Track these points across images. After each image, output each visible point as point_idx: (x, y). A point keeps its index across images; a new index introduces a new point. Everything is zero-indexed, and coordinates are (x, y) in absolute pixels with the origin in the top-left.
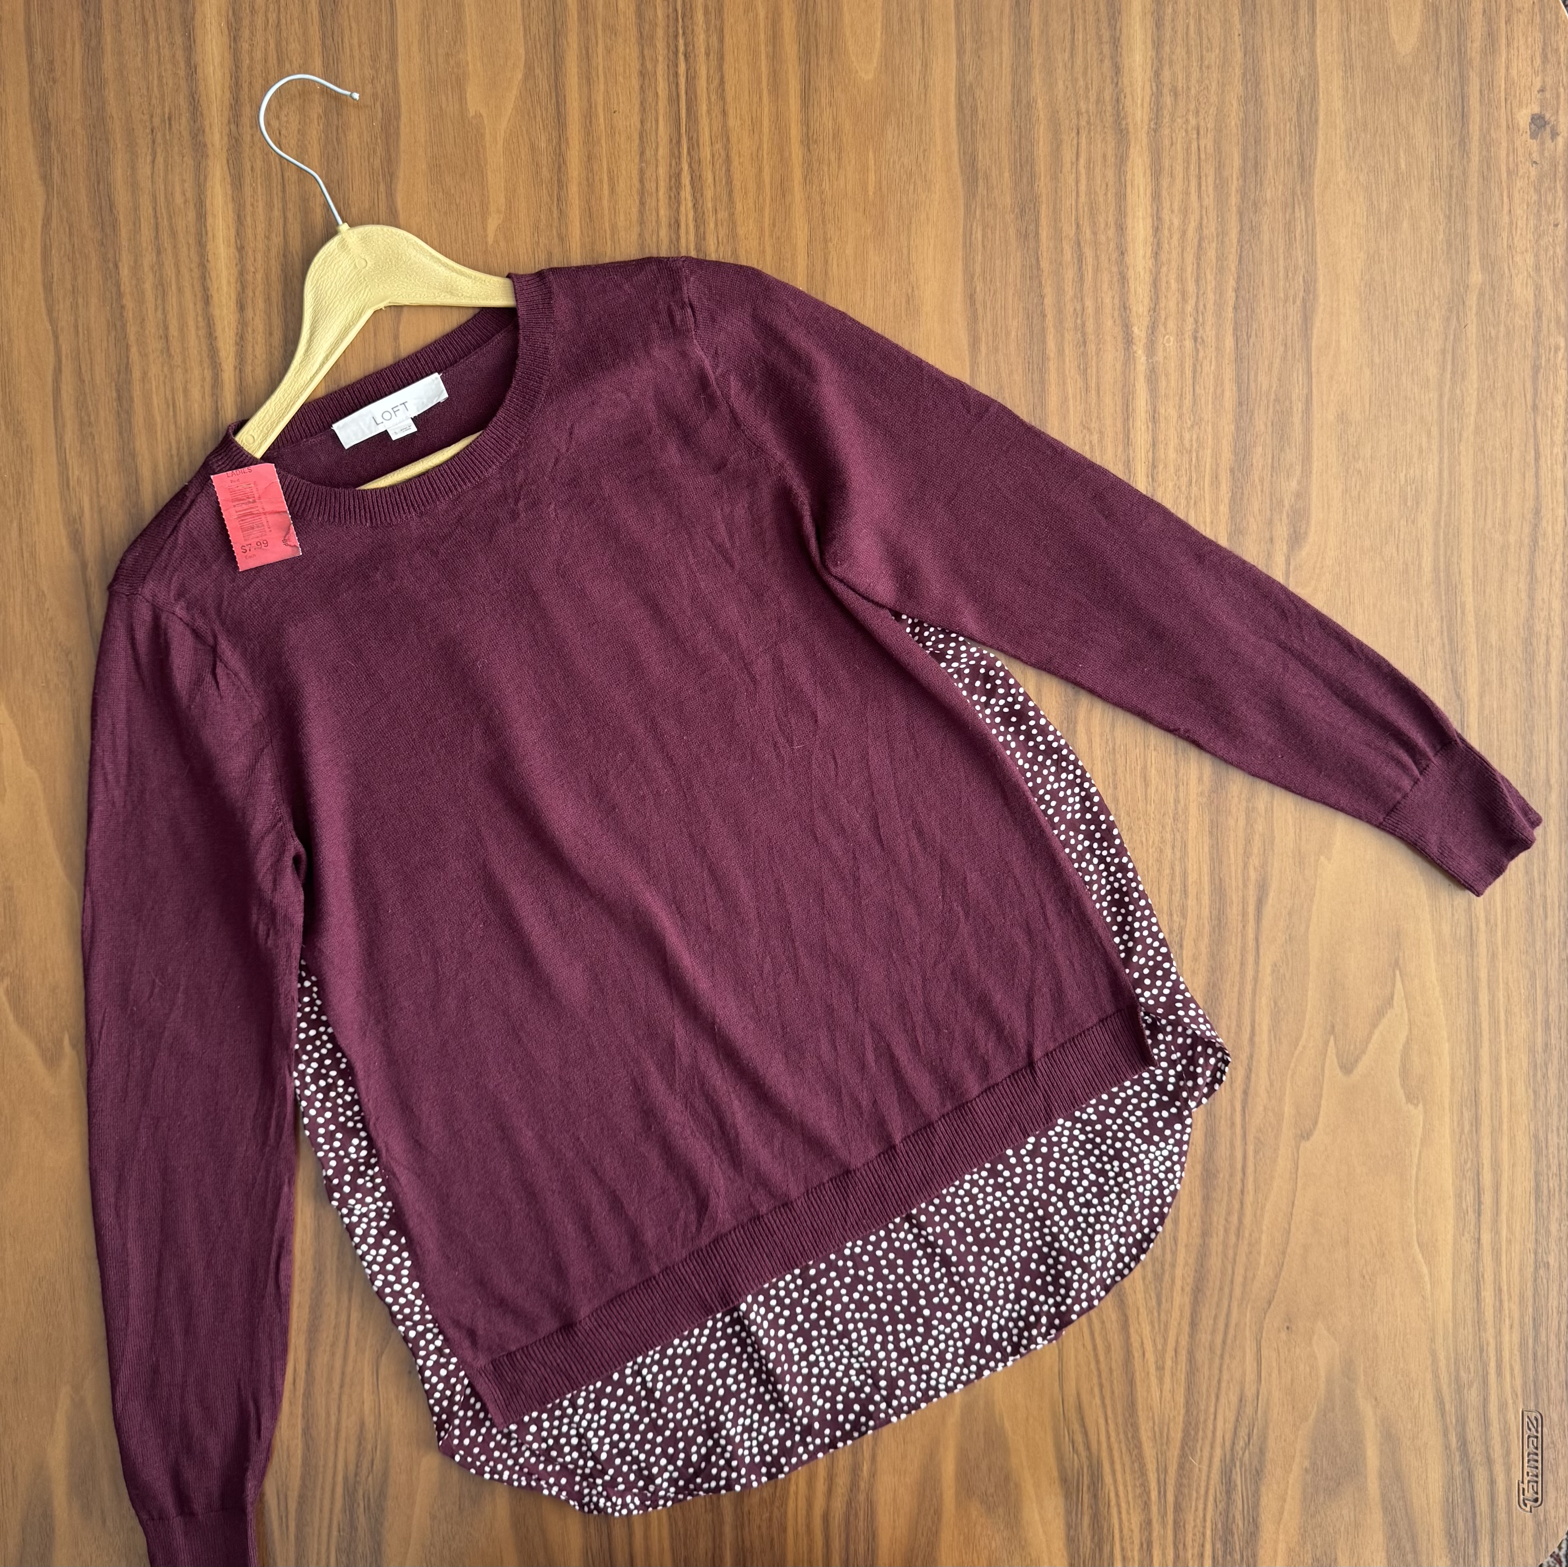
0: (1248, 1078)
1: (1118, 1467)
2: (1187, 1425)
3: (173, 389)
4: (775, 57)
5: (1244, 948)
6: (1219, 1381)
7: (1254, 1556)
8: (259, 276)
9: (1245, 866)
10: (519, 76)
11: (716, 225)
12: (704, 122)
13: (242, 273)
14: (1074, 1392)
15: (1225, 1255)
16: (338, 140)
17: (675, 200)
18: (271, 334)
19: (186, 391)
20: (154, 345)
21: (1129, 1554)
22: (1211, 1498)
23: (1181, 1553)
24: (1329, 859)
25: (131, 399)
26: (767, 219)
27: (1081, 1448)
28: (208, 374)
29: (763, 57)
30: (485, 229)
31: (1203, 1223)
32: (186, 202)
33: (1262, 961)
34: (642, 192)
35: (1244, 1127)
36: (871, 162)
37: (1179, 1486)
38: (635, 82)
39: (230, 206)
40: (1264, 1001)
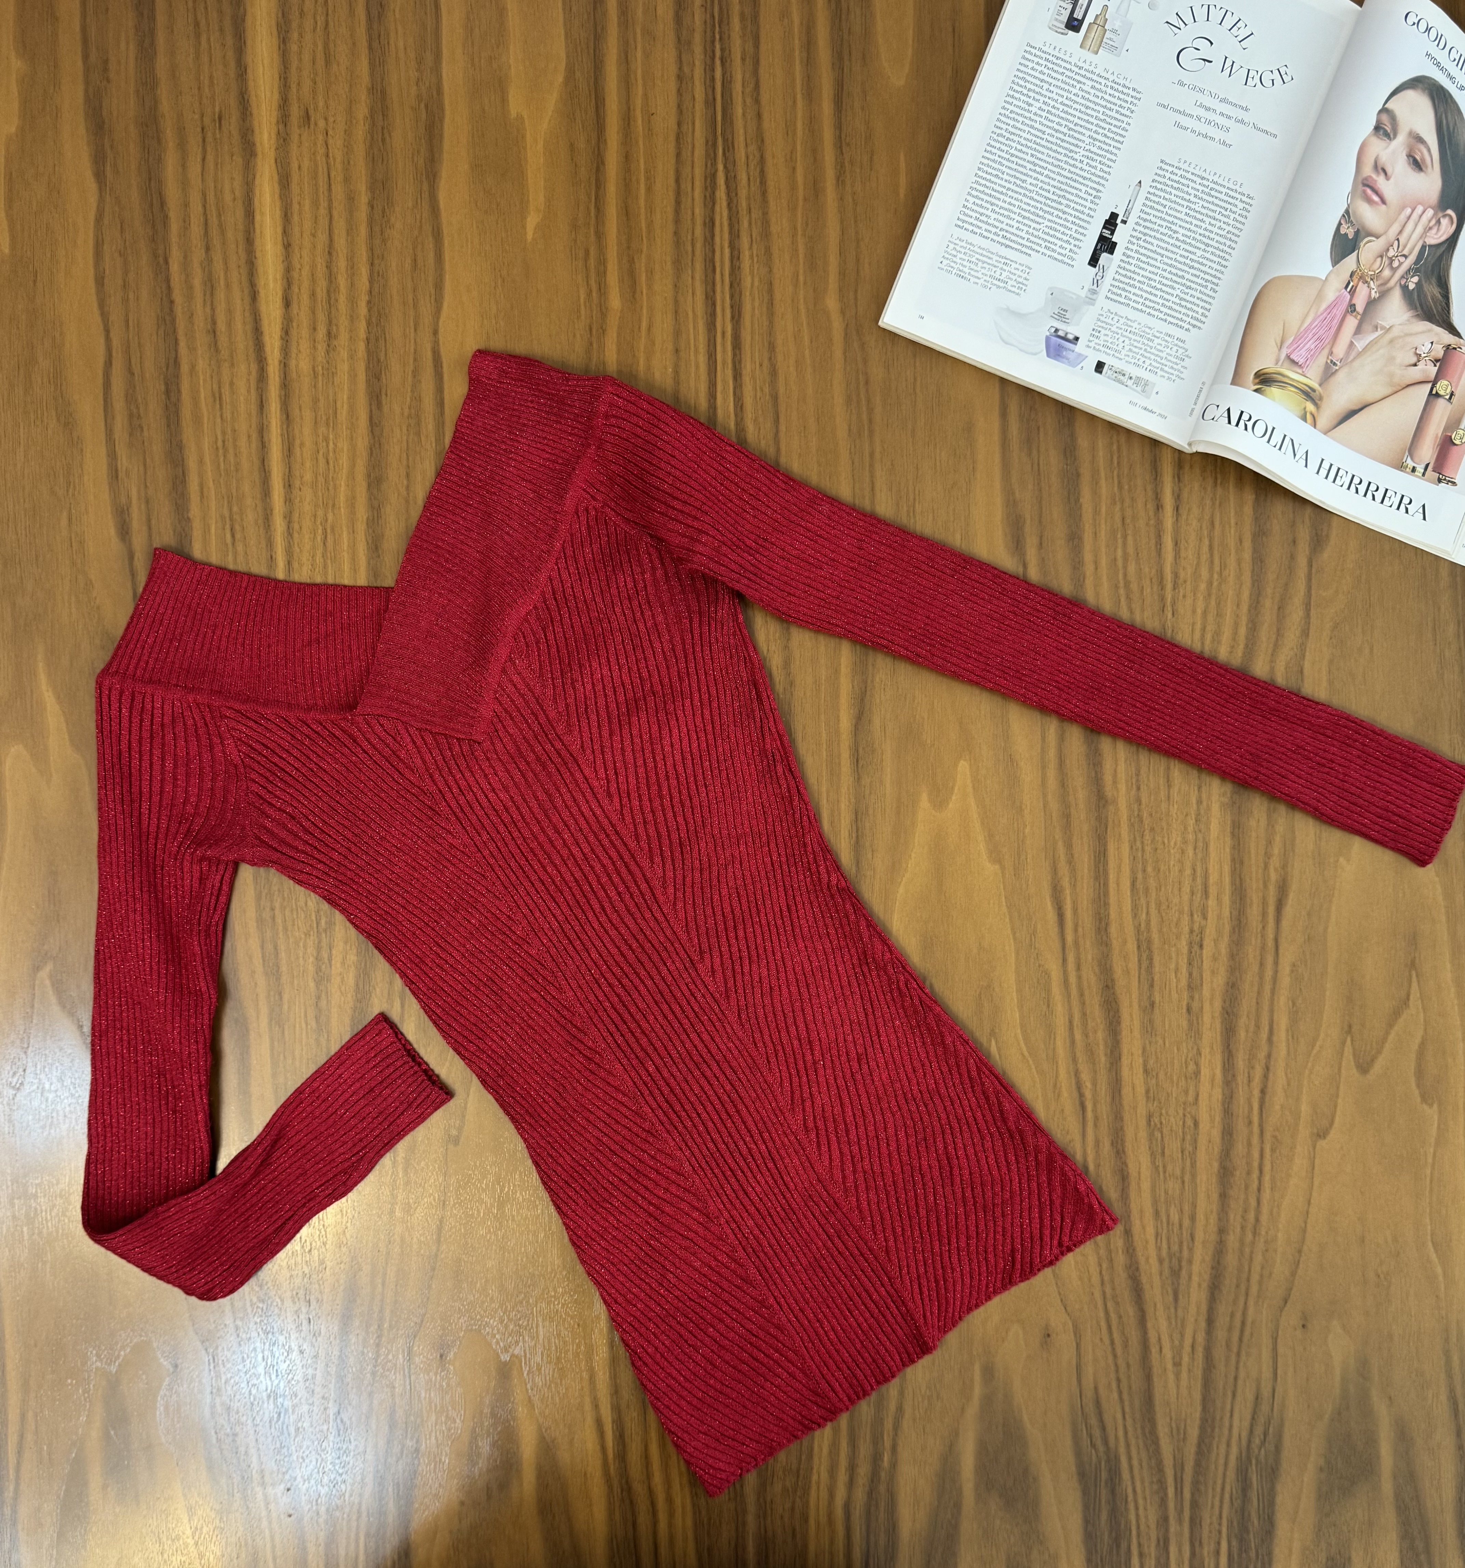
0: (1266, 1077)
1: (1135, 1462)
2: (1204, 1421)
3: (219, 383)
4: (809, 61)
5: (1263, 948)
6: (1236, 1378)
7: (1270, 1554)
8: (306, 272)
9: (1266, 867)
10: (560, 79)
11: (750, 224)
12: (739, 124)
13: (288, 270)
14: (1092, 1386)
15: (1241, 1252)
16: (383, 140)
17: (710, 201)
18: (315, 329)
19: (232, 384)
20: (202, 339)
21: (1146, 1550)
22: (1227, 1496)
23: (1197, 1550)
24: (1348, 860)
25: (179, 391)
26: (800, 220)
27: (1099, 1442)
28: (254, 367)
29: (797, 62)
30: (524, 227)
31: (1220, 1219)
32: (234, 199)
33: (1281, 960)
34: (678, 193)
35: (1261, 1126)
36: (903, 165)
37: (1196, 1484)
38: (673, 85)
39: (278, 203)
40: (1282, 1001)
